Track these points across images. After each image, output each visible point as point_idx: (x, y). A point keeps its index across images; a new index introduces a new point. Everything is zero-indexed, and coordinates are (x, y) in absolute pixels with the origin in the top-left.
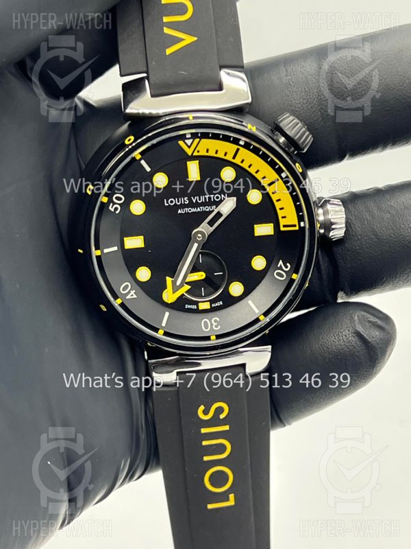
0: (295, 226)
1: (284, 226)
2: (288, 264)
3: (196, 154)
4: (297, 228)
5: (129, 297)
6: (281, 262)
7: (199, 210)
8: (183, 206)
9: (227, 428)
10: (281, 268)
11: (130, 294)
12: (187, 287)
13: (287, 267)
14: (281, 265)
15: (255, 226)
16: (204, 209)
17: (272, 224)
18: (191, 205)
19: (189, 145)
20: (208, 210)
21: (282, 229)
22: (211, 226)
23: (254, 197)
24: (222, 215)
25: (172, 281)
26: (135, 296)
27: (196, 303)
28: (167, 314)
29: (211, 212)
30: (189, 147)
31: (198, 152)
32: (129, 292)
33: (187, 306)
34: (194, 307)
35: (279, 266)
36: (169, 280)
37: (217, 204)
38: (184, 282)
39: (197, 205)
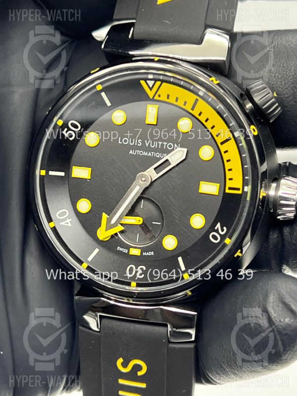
0: (238, 189)
1: (230, 189)
2: (225, 228)
3: (156, 98)
4: (240, 192)
5: (63, 223)
6: (219, 225)
7: (150, 154)
8: (135, 148)
9: (144, 386)
10: (217, 231)
11: (66, 222)
12: (122, 228)
13: (223, 230)
14: (218, 229)
15: (201, 182)
16: (156, 155)
17: (218, 185)
18: (143, 148)
19: (151, 86)
20: (158, 156)
21: (227, 191)
22: (157, 173)
23: (206, 153)
24: (170, 164)
25: (107, 218)
26: (70, 225)
27: (128, 247)
28: (97, 250)
29: (160, 159)
30: (151, 89)
31: (159, 96)
32: (65, 219)
33: (119, 248)
34: (126, 251)
35: (216, 228)
36: (105, 216)
37: (168, 152)
38: (118, 222)
39: (149, 149)
